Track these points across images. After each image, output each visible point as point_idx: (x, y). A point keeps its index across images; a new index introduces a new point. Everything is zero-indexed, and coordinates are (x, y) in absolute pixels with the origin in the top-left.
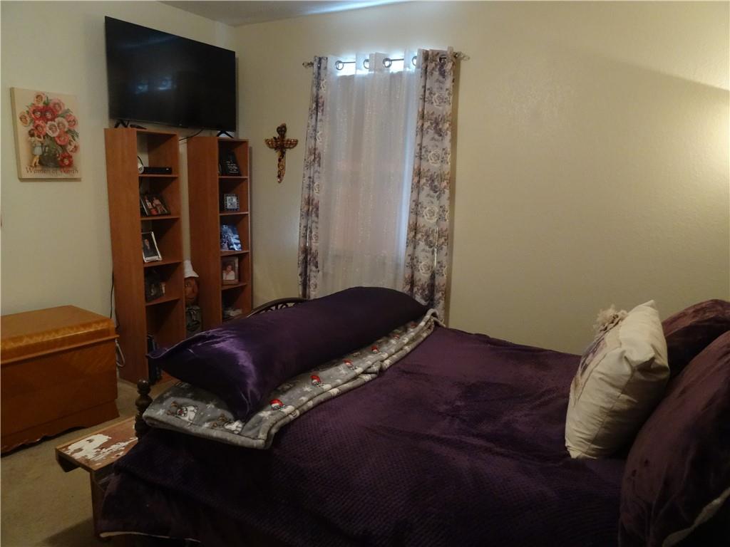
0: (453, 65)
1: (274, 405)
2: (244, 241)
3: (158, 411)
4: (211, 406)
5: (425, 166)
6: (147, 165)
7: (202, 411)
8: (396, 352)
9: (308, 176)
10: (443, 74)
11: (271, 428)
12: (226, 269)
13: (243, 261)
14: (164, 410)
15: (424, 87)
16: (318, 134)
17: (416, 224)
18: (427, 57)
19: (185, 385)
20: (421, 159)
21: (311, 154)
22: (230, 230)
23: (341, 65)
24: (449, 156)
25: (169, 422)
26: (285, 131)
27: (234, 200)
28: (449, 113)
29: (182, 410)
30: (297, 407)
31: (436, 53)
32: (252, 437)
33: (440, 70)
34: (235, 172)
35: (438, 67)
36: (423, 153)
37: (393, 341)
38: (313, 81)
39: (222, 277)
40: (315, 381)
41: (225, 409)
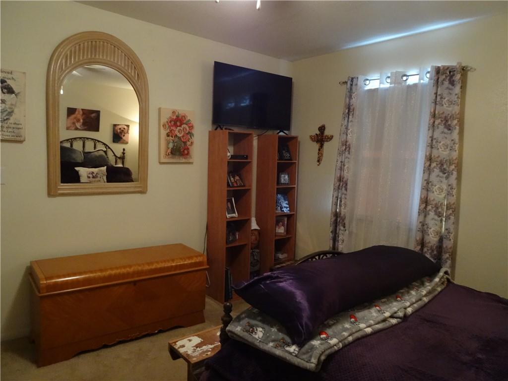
0: (462, 75)
1: (322, 336)
2: (292, 205)
3: (237, 327)
4: (274, 330)
5: (435, 153)
6: (232, 154)
7: (268, 333)
8: (417, 301)
9: (341, 160)
10: (452, 83)
11: (321, 355)
12: (278, 225)
13: (290, 219)
14: (240, 328)
15: (436, 93)
16: (349, 131)
17: (427, 198)
18: (438, 71)
19: (255, 310)
20: (432, 148)
21: (343, 145)
22: (282, 198)
23: (367, 82)
24: (457, 146)
25: (244, 337)
26: (324, 129)
27: (287, 177)
28: (457, 113)
29: (253, 329)
30: (340, 340)
31: (446, 68)
32: (306, 360)
33: (450, 80)
34: (288, 158)
35: (448, 78)
36: (434, 143)
37: (413, 293)
38: (346, 94)
39: (275, 230)
40: (353, 320)
41: (285, 334)
